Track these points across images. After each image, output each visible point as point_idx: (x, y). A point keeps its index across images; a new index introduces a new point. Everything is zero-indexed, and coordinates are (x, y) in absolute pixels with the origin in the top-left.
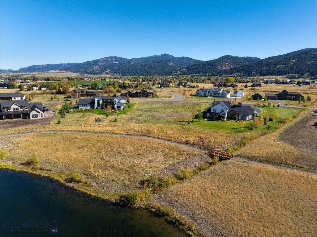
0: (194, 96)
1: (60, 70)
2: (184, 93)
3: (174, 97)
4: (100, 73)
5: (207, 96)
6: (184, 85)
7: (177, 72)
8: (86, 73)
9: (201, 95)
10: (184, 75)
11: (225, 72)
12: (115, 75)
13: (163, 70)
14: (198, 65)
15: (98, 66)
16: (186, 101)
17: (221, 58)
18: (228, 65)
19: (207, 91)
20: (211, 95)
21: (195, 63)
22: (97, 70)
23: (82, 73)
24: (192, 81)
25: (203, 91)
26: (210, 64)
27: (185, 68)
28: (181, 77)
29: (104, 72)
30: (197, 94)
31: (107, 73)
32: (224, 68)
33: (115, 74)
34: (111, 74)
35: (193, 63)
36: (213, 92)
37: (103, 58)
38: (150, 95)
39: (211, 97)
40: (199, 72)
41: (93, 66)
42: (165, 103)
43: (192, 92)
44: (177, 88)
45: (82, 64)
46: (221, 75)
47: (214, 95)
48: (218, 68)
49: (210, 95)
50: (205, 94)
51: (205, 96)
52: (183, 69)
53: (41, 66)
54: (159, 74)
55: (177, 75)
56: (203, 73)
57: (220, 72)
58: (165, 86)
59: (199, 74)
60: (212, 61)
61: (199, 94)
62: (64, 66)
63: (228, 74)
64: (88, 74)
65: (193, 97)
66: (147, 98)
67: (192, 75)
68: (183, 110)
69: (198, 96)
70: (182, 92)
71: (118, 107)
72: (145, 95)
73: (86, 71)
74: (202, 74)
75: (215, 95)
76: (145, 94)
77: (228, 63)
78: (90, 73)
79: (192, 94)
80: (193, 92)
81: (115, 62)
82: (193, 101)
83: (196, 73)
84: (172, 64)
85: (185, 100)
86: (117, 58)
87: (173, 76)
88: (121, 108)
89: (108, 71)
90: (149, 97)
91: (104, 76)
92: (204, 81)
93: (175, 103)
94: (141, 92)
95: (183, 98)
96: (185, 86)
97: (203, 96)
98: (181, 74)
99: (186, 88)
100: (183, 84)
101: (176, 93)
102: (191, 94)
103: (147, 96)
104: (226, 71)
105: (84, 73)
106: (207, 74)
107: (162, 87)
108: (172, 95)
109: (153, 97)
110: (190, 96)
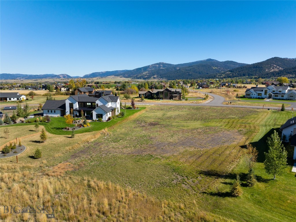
0: (241, 97)
1: (116, 75)
2: (227, 94)
3: (211, 100)
4: (149, 78)
5: (263, 98)
6: (227, 86)
7: (222, 75)
8: (136, 78)
9: (253, 96)
10: (228, 78)
11: (273, 74)
12: (161, 80)
13: (207, 74)
14: (244, 68)
15: (147, 72)
16: (229, 105)
17: (268, 60)
18: (276, 67)
19: (262, 91)
20: (270, 97)
21: (240, 67)
22: (146, 75)
23: (133, 78)
24: (237, 83)
25: (257, 91)
26: (256, 66)
27: (229, 71)
28: (225, 80)
29: (152, 77)
30: (247, 95)
31: (154, 78)
32: (272, 70)
33: (162, 78)
34: (158, 79)
35: (237, 66)
36: (274, 91)
37: (152, 65)
38: (176, 96)
39: (271, 99)
40: (244, 75)
41: (143, 72)
42: (193, 108)
43: (238, 93)
44: (218, 88)
45: (134, 70)
46: (269, 77)
47: (275, 96)
48: (266, 70)
49: (268, 96)
50: (259, 94)
51: (259, 98)
52: (228, 73)
53: (101, 73)
54: (203, 78)
55: (221, 78)
56: (249, 76)
57: (268, 74)
58: (204, 86)
59: (244, 77)
60: (258, 63)
61: (249, 95)
62: (119, 73)
63: (277, 76)
64: (138, 79)
65: (240, 99)
66: (172, 100)
67: (237, 78)
68: (222, 123)
69: (249, 98)
70: (224, 93)
71: (100, 116)
72: (169, 97)
73: (137, 76)
74: (247, 76)
75: (277, 96)
76: (169, 95)
77: (276, 65)
78: (140, 78)
79: (239, 95)
80: (240, 93)
81: (162, 68)
82: (242, 106)
83: (241, 76)
84: (216, 68)
85: (227, 104)
86: (164, 64)
87: (217, 79)
88: (105, 118)
89: (155, 76)
90: (175, 99)
91: (152, 80)
92: (251, 82)
93: (211, 108)
94: (163, 91)
95: (225, 101)
96: (229, 86)
97: (256, 98)
98: (225, 78)
99: (230, 89)
100: (227, 84)
101: (216, 94)
102: (237, 95)
103: (171, 98)
104: (275, 73)
105: (135, 78)
106: (253, 77)
107: (200, 88)
108: (210, 96)
109: (180, 99)
110: (235, 98)
